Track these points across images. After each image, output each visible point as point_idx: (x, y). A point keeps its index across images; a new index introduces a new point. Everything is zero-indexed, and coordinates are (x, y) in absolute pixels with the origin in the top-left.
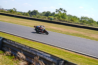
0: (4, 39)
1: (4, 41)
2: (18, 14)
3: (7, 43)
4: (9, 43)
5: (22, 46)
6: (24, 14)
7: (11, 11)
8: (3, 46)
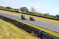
0: (42, 31)
1: (43, 33)
2: (50, 17)
3: (44, 34)
4: (45, 34)
5: (53, 37)
6: (53, 16)
7: (46, 15)
8: (41, 36)
